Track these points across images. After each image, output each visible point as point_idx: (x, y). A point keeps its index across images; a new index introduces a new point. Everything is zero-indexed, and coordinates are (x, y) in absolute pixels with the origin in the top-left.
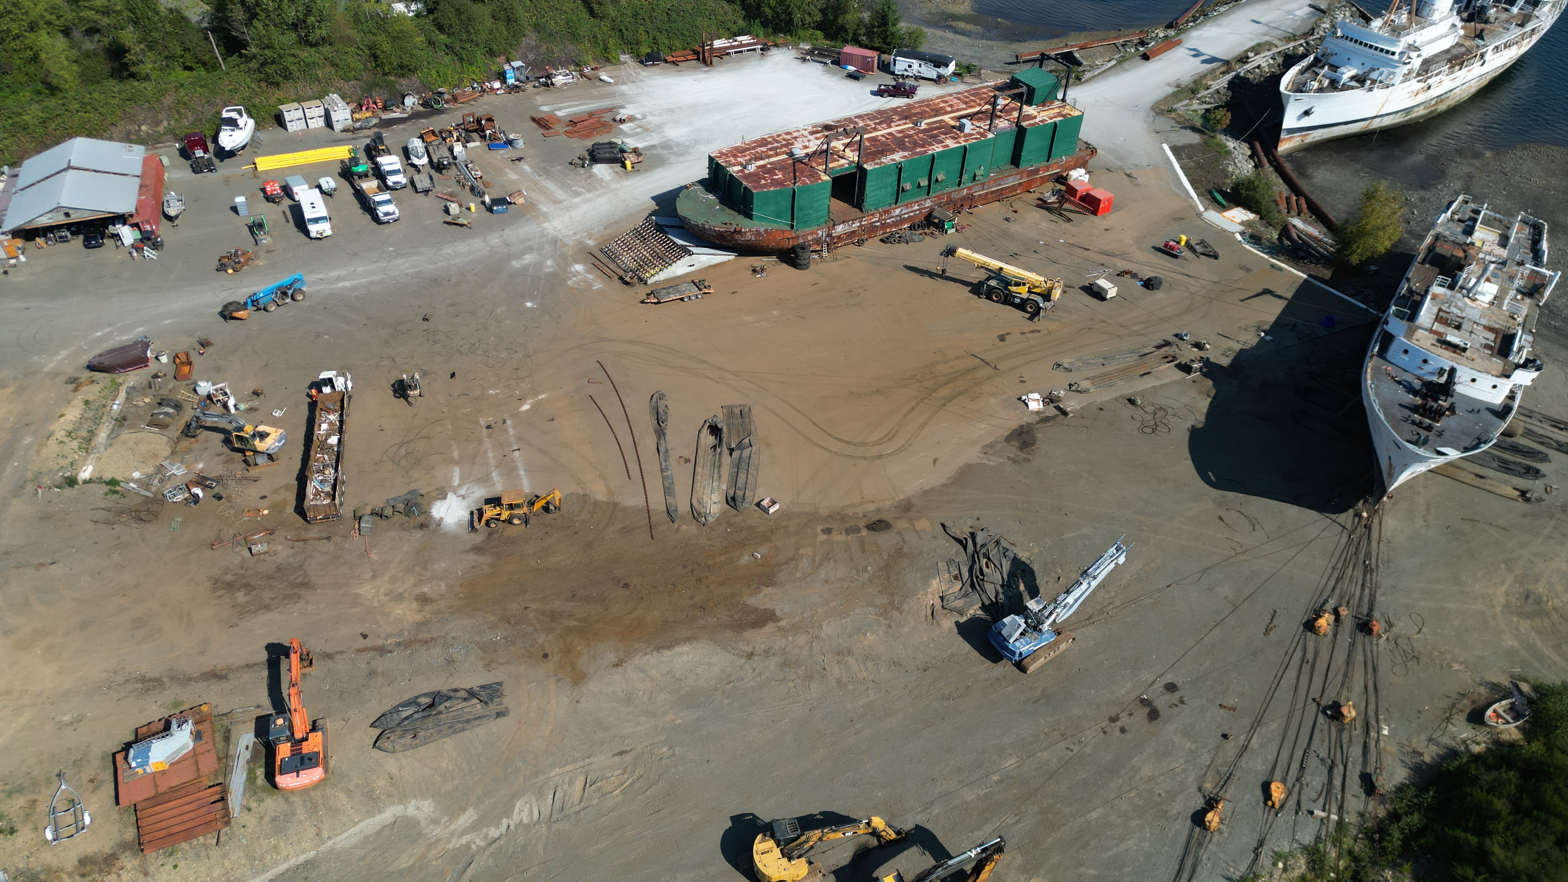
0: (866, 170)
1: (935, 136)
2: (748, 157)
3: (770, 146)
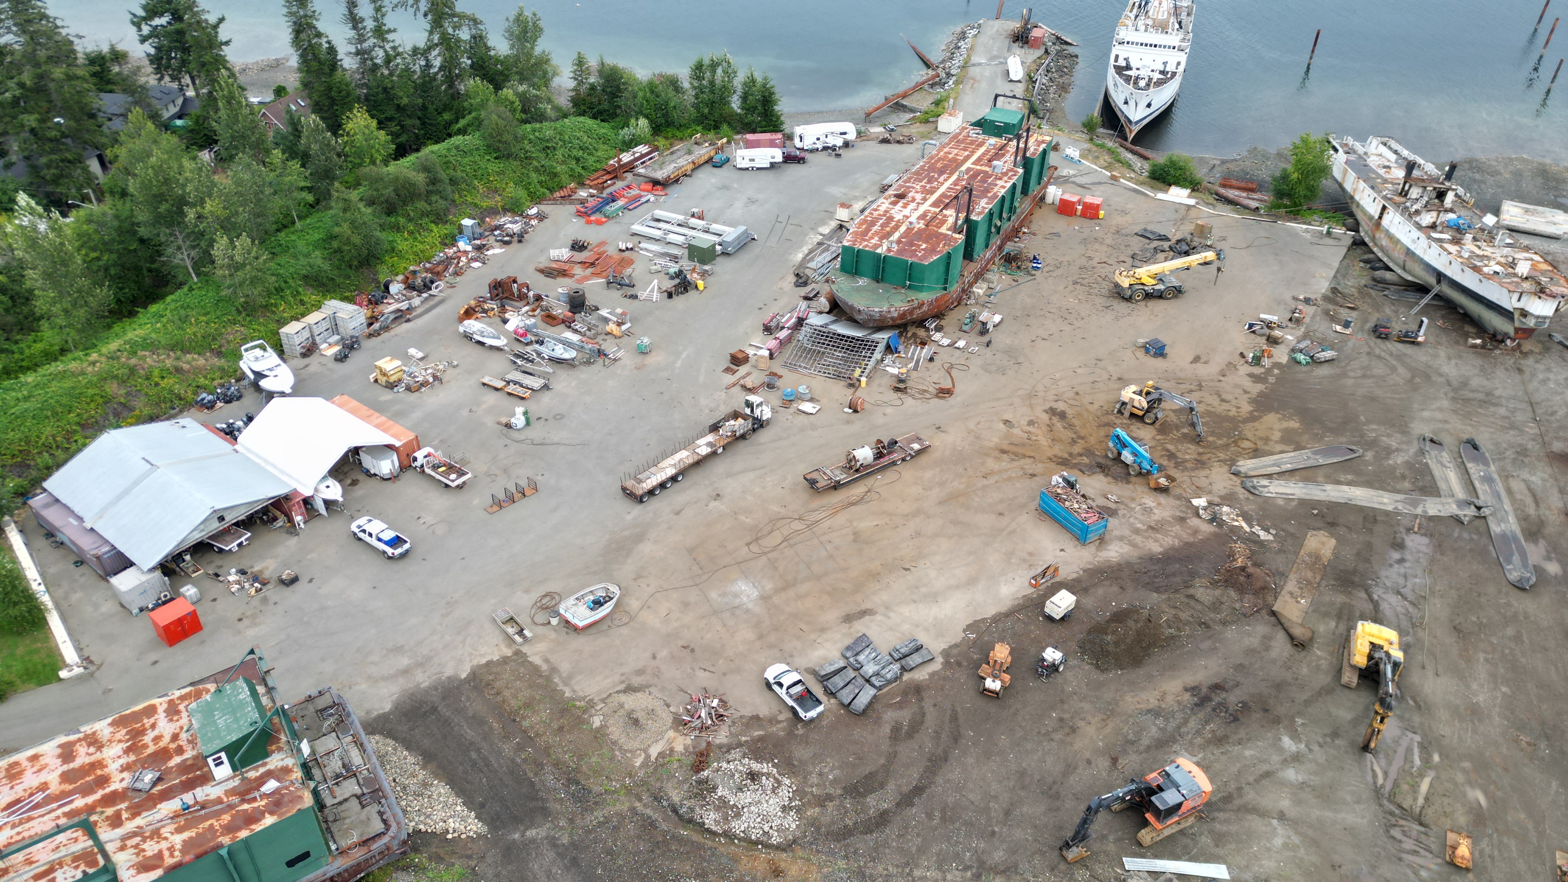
0: (976, 222)
1: (984, 181)
2: (876, 238)
3: (879, 224)
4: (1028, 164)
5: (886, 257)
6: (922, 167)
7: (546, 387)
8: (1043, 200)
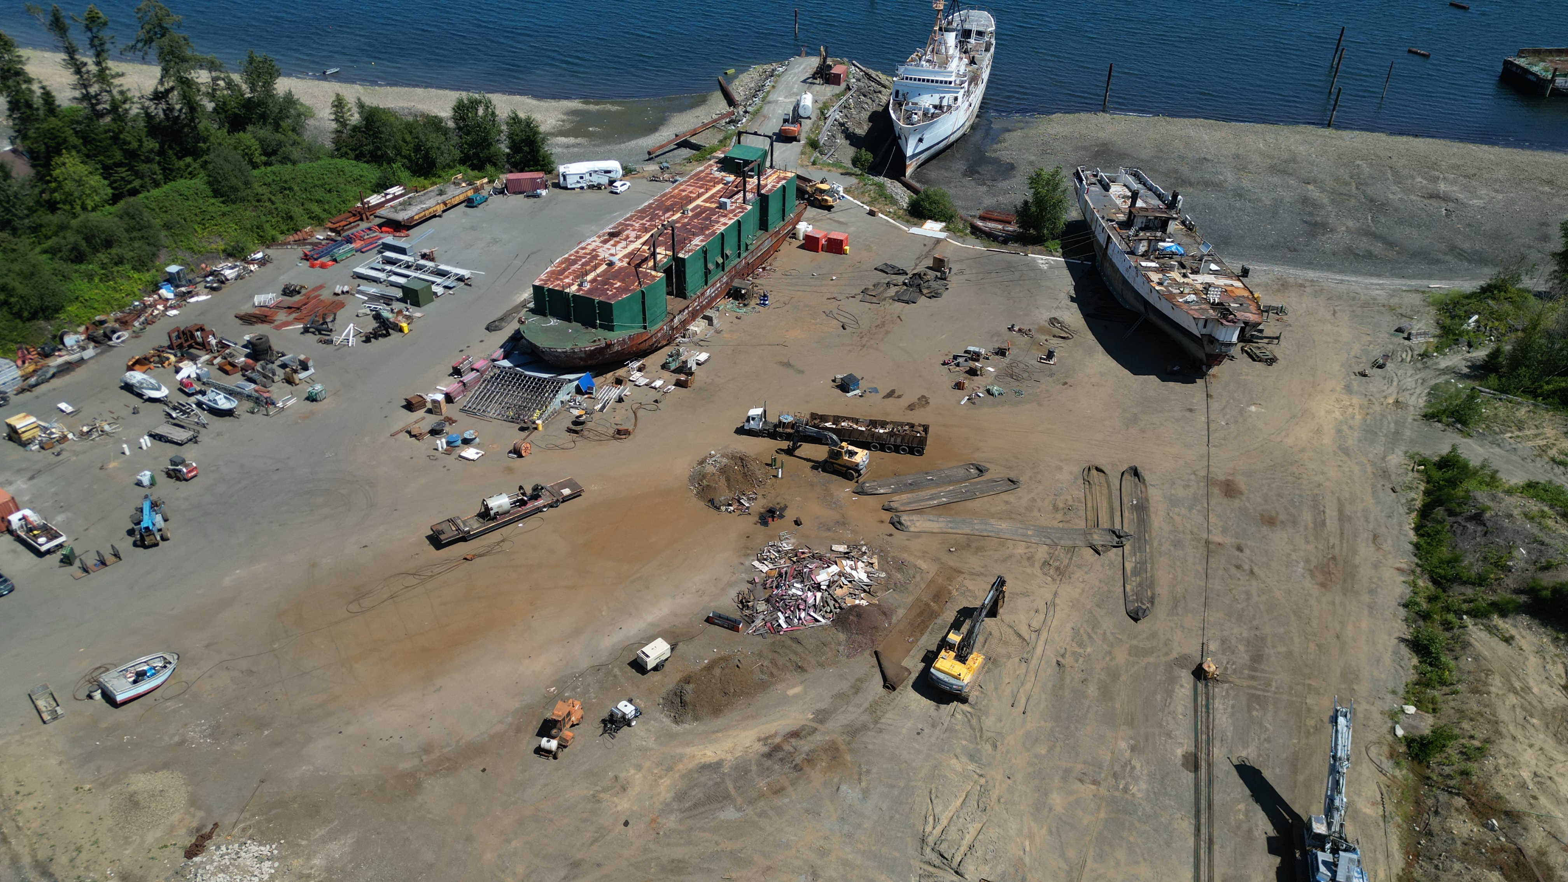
0: (683, 260)
1: (708, 218)
2: (571, 277)
3: (580, 263)
4: (763, 200)
5: (574, 296)
6: (650, 206)
7: (194, 440)
8: (794, 236)
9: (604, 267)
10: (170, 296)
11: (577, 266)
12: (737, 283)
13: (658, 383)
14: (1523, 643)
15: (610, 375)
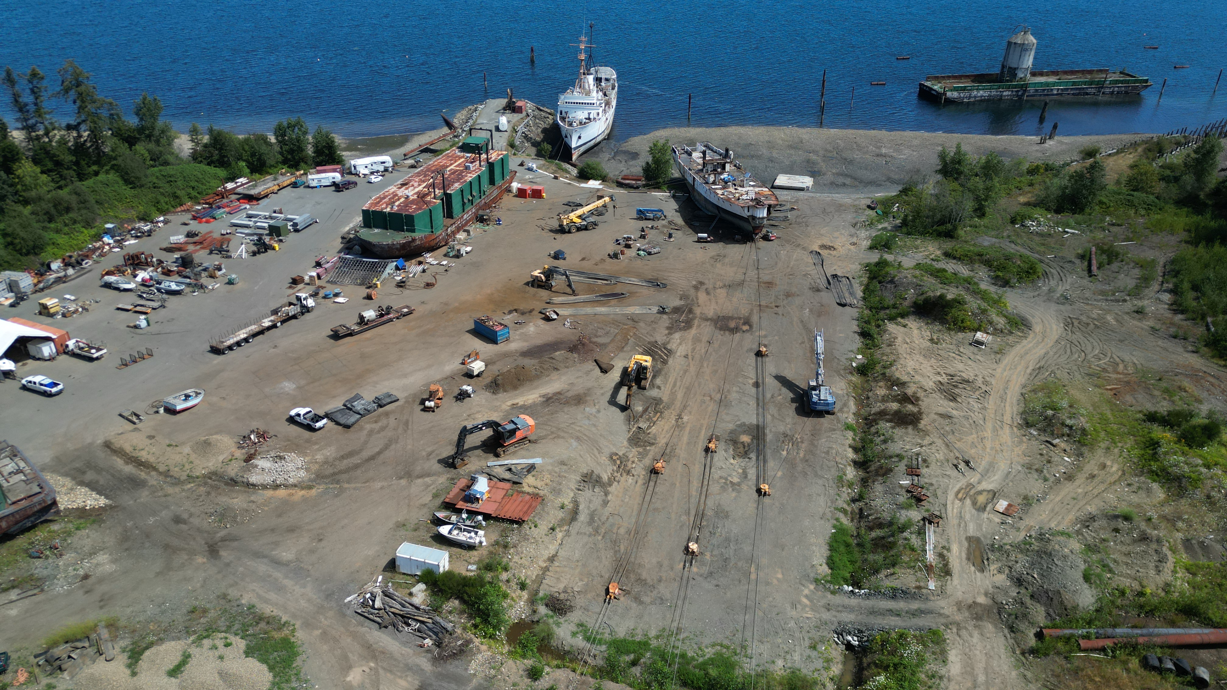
0: (450, 194)
1: (460, 174)
2: (384, 205)
3: (388, 198)
4: (491, 166)
5: (389, 213)
7: (163, 306)
8: (510, 191)
9: (402, 200)
10: (111, 241)
11: (387, 200)
12: (481, 212)
13: (444, 263)
14: (911, 326)
15: (413, 261)
